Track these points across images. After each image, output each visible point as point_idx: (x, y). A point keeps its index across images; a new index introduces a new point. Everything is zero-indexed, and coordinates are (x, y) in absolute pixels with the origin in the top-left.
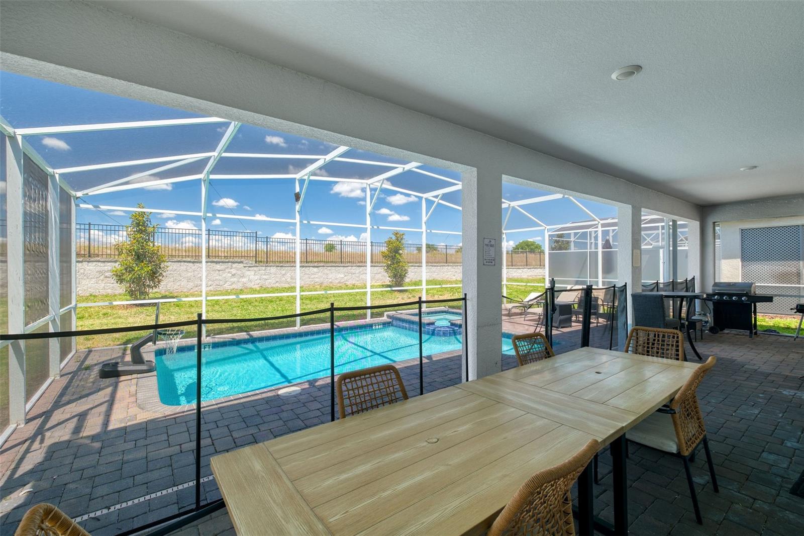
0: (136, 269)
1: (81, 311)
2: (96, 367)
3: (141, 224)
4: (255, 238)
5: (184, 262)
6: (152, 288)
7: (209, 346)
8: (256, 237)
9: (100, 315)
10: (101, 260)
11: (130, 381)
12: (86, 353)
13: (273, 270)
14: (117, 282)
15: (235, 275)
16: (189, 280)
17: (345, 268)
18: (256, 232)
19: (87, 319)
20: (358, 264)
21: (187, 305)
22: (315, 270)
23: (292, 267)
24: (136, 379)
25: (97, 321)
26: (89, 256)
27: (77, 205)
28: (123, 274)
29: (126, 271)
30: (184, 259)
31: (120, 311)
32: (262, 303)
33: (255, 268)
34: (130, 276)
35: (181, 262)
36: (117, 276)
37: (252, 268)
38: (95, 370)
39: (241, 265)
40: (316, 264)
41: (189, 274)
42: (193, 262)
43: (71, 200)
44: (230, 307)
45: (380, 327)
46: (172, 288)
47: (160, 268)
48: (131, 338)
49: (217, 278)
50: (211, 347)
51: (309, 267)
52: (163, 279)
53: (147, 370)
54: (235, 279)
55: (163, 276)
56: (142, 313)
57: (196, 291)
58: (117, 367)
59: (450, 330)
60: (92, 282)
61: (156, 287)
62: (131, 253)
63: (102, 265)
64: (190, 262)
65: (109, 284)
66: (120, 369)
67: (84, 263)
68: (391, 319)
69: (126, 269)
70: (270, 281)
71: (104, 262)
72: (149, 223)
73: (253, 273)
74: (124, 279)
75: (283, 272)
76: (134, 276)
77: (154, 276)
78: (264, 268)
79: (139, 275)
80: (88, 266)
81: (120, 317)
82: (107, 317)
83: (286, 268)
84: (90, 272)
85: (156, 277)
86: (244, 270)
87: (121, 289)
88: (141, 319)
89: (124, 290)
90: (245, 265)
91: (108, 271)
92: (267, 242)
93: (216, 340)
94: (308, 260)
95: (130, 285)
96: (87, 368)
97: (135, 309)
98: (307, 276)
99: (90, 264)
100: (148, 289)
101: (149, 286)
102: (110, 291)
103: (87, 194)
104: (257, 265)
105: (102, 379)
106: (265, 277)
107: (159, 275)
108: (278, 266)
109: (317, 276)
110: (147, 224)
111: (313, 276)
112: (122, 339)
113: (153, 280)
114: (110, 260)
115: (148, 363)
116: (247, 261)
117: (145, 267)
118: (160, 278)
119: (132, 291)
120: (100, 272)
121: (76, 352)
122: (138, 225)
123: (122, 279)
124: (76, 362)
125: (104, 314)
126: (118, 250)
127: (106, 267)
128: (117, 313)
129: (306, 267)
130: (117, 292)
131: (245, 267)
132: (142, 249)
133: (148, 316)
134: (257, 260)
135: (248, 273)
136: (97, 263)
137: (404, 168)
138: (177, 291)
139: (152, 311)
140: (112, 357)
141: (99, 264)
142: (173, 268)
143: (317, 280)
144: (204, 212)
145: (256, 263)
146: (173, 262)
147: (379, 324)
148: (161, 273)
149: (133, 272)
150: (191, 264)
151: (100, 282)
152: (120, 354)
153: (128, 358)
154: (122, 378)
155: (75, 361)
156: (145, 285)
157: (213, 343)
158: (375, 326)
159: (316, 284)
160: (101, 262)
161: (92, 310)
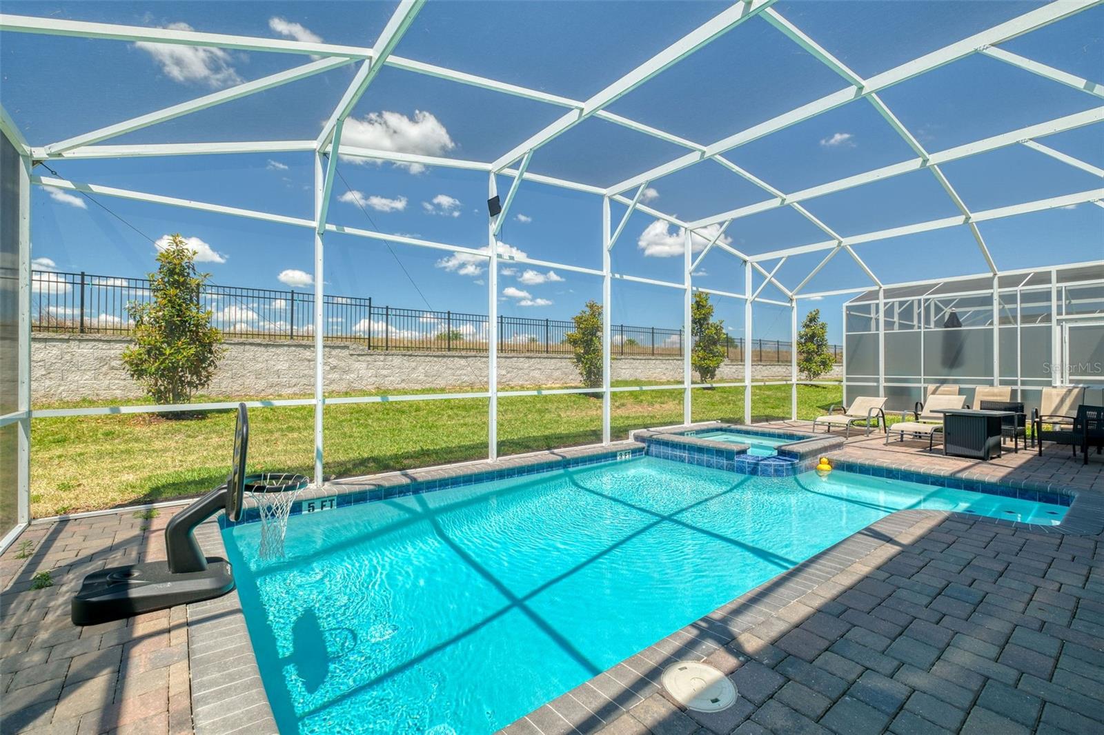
0: (168, 352)
1: (63, 428)
2: (71, 576)
3: (177, 271)
4: (367, 308)
5: (251, 344)
6: (196, 387)
7: (331, 501)
8: (370, 307)
9: (100, 436)
10: (103, 338)
11: (166, 635)
12: (53, 527)
13: (397, 361)
14: (132, 376)
15: (335, 367)
16: (258, 375)
17: (508, 360)
18: (370, 299)
19: (73, 442)
20: (528, 354)
21: (260, 419)
22: (463, 362)
23: (427, 356)
24: (185, 629)
25: (92, 447)
26: (82, 331)
27: (34, 179)
28: (143, 362)
29: (149, 356)
30: (251, 340)
31: (138, 429)
32: (388, 414)
33: (369, 358)
34: (156, 364)
35: (245, 344)
36: (132, 365)
37: (364, 358)
38: (64, 589)
39: (346, 352)
40: (464, 353)
41: (259, 366)
42: (267, 346)
43: (18, 161)
44: (336, 422)
45: (627, 457)
46: (229, 389)
47: (211, 352)
48: (160, 484)
49: (306, 372)
50: (335, 503)
51: (453, 357)
52: (215, 371)
53: (213, 590)
54: (335, 376)
55: (216, 367)
56: (179, 431)
57: (271, 394)
58: (127, 586)
59: (787, 465)
60: (87, 377)
61: (203, 385)
62: (158, 323)
63: (104, 347)
64: (260, 345)
65: (117, 382)
66: (134, 593)
67: (72, 343)
68: (644, 442)
69: (149, 352)
70: (391, 378)
71: (109, 341)
72: (191, 271)
73: (364, 365)
74: (145, 370)
75: (414, 364)
76: (164, 365)
77: (201, 365)
78: (382, 358)
79: (173, 363)
80: (79, 348)
81: (137, 440)
82: (113, 439)
83: (418, 359)
84: (82, 359)
85: (204, 368)
86: (351, 361)
87: (139, 388)
88: (177, 442)
89: (146, 391)
90: (352, 352)
91: (116, 358)
92: (387, 315)
93: (346, 489)
94: (451, 347)
95: (157, 381)
96: (44, 582)
97: (165, 425)
98: (450, 372)
99: (83, 345)
100: (188, 390)
101: (190, 384)
102: (118, 393)
103: (60, 155)
104: (371, 351)
105: (79, 629)
106: (384, 372)
107: (210, 365)
108: (405, 355)
109: (465, 372)
110: (188, 274)
111: (459, 372)
112: (142, 487)
113: (198, 374)
114: (119, 338)
115: (214, 565)
116: (355, 346)
117: (184, 349)
118: (211, 369)
119: (159, 391)
120: (101, 359)
121: (29, 524)
122: (172, 272)
123: (142, 370)
124: (19, 557)
125: (107, 434)
126: (135, 318)
127: (113, 352)
128: (131, 433)
129: (449, 357)
130: (131, 395)
131: (352, 355)
132: (178, 316)
133: (189, 436)
134: (372, 344)
135: (357, 365)
136: (96, 343)
137: (704, 153)
138: (238, 393)
139: (197, 429)
140: (116, 541)
141: (100, 345)
142: (230, 355)
143: (466, 378)
144: (321, 222)
145: (369, 349)
146: (231, 344)
147: (626, 452)
148: (212, 361)
149: (161, 358)
150: (263, 349)
151: (101, 377)
152: (137, 531)
153: (157, 551)
154: (144, 624)
155: (18, 553)
156: (184, 381)
157: (339, 496)
158: (621, 455)
159: (464, 385)
160: (104, 341)
161: (84, 425)
